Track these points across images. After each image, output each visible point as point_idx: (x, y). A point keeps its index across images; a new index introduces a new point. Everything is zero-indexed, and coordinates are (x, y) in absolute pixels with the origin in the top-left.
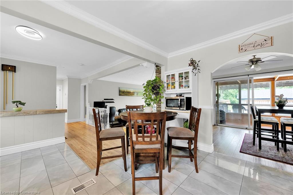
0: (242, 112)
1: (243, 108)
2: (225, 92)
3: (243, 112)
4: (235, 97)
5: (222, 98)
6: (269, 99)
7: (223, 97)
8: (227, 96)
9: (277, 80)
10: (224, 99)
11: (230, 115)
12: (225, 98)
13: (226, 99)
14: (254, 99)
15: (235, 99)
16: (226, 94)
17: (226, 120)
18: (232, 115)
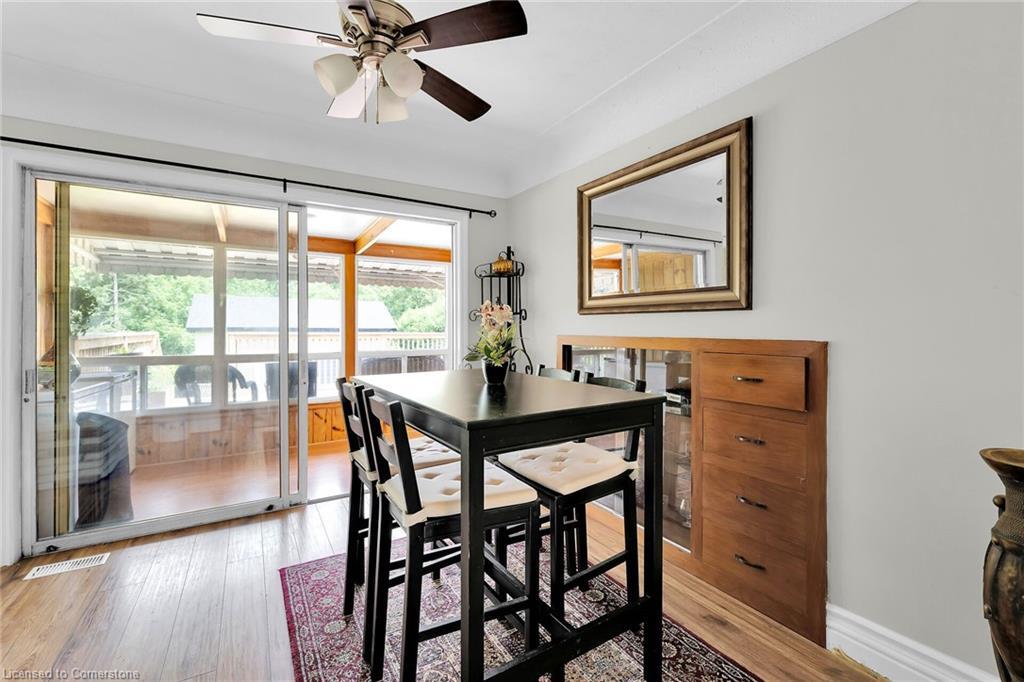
0: (230, 399)
1: (235, 376)
2: (132, 299)
3: (234, 396)
4: (176, 321)
5: (120, 323)
6: (338, 330)
7: (123, 321)
8: (144, 315)
9: (362, 254)
10: (129, 328)
11: (162, 424)
12: (132, 322)
13: (136, 330)
14: (309, 330)
15: (178, 329)
16: (138, 309)
17: (132, 467)
18: (177, 425)
